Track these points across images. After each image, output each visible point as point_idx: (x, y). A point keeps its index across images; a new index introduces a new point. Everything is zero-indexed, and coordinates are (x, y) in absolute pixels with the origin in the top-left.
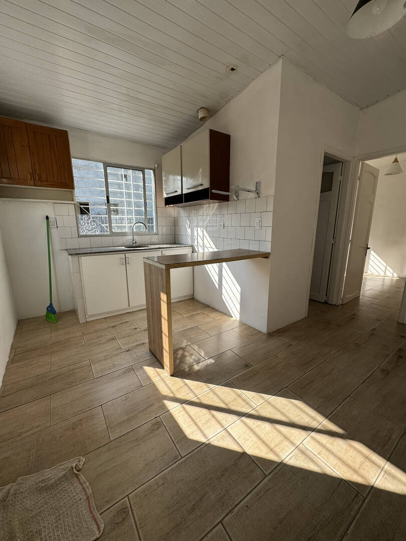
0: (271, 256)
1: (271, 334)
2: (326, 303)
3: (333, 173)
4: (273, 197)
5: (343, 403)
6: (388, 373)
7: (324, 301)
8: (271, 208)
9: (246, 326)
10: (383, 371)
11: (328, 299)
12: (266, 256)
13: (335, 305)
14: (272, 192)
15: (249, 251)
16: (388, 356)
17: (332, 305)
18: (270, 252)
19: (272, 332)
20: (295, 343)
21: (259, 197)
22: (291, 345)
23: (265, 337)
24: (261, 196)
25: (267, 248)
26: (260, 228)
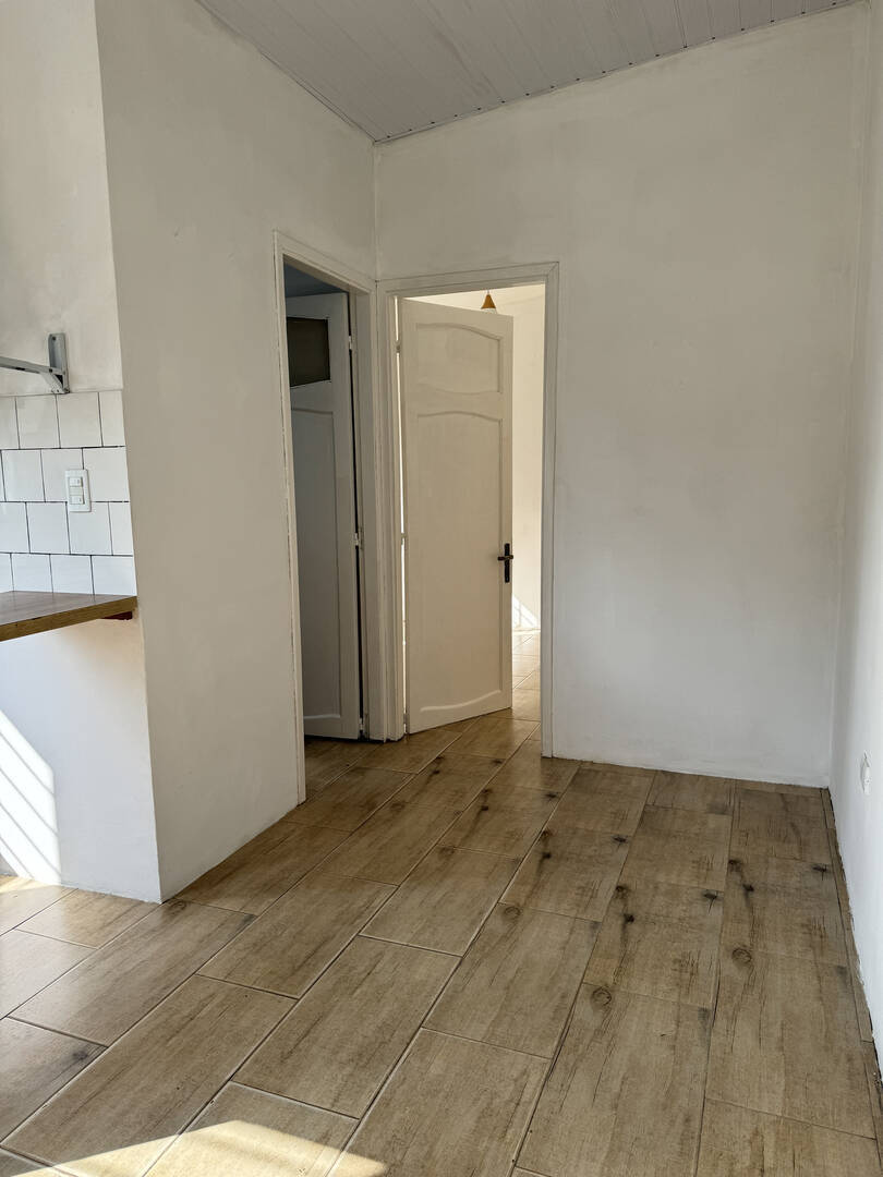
0: (141, 612)
1: (176, 903)
2: (364, 739)
3: (324, 323)
4: (119, 393)
5: (405, 1054)
6: (519, 913)
7: (356, 736)
8: (116, 434)
9: (81, 897)
10: (507, 910)
11: (367, 727)
12: (122, 610)
13: (388, 741)
14: (113, 375)
15: (54, 597)
16: (517, 862)
17: (379, 742)
18: (135, 594)
19: (183, 892)
20: (263, 907)
21: (67, 391)
22: (251, 917)
23: (155, 919)
24: (73, 389)
25: (120, 581)
26: (85, 507)
